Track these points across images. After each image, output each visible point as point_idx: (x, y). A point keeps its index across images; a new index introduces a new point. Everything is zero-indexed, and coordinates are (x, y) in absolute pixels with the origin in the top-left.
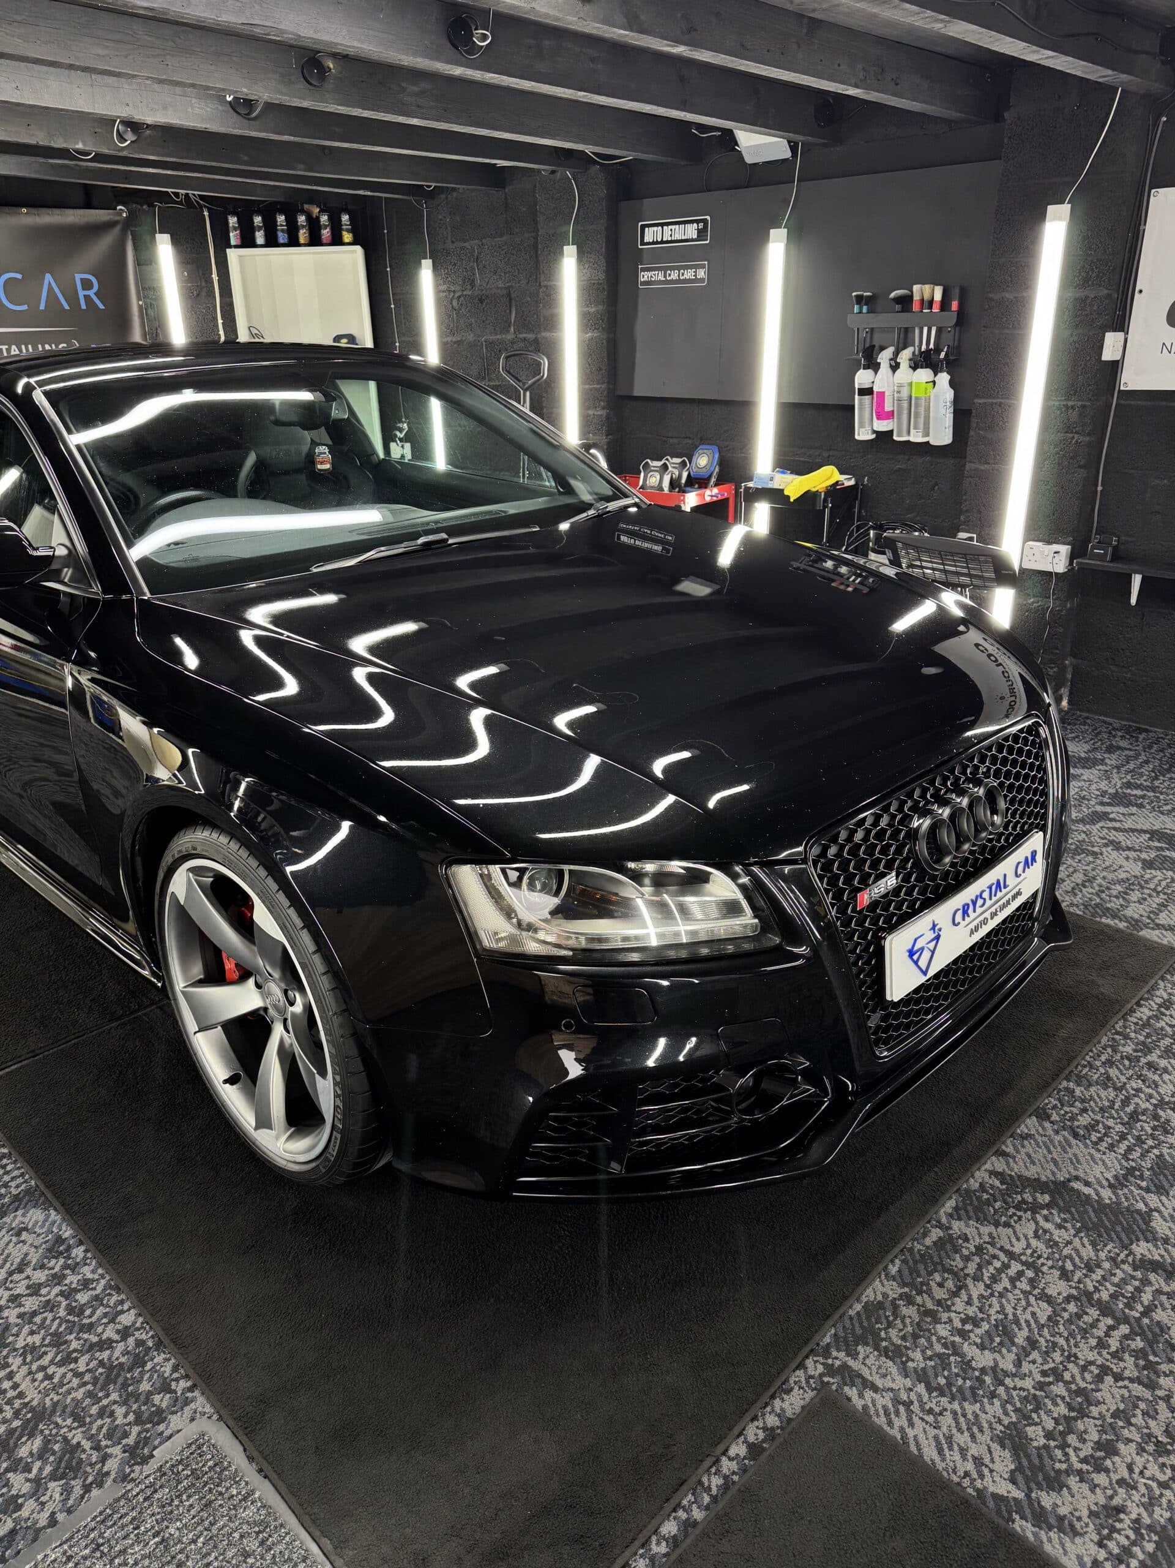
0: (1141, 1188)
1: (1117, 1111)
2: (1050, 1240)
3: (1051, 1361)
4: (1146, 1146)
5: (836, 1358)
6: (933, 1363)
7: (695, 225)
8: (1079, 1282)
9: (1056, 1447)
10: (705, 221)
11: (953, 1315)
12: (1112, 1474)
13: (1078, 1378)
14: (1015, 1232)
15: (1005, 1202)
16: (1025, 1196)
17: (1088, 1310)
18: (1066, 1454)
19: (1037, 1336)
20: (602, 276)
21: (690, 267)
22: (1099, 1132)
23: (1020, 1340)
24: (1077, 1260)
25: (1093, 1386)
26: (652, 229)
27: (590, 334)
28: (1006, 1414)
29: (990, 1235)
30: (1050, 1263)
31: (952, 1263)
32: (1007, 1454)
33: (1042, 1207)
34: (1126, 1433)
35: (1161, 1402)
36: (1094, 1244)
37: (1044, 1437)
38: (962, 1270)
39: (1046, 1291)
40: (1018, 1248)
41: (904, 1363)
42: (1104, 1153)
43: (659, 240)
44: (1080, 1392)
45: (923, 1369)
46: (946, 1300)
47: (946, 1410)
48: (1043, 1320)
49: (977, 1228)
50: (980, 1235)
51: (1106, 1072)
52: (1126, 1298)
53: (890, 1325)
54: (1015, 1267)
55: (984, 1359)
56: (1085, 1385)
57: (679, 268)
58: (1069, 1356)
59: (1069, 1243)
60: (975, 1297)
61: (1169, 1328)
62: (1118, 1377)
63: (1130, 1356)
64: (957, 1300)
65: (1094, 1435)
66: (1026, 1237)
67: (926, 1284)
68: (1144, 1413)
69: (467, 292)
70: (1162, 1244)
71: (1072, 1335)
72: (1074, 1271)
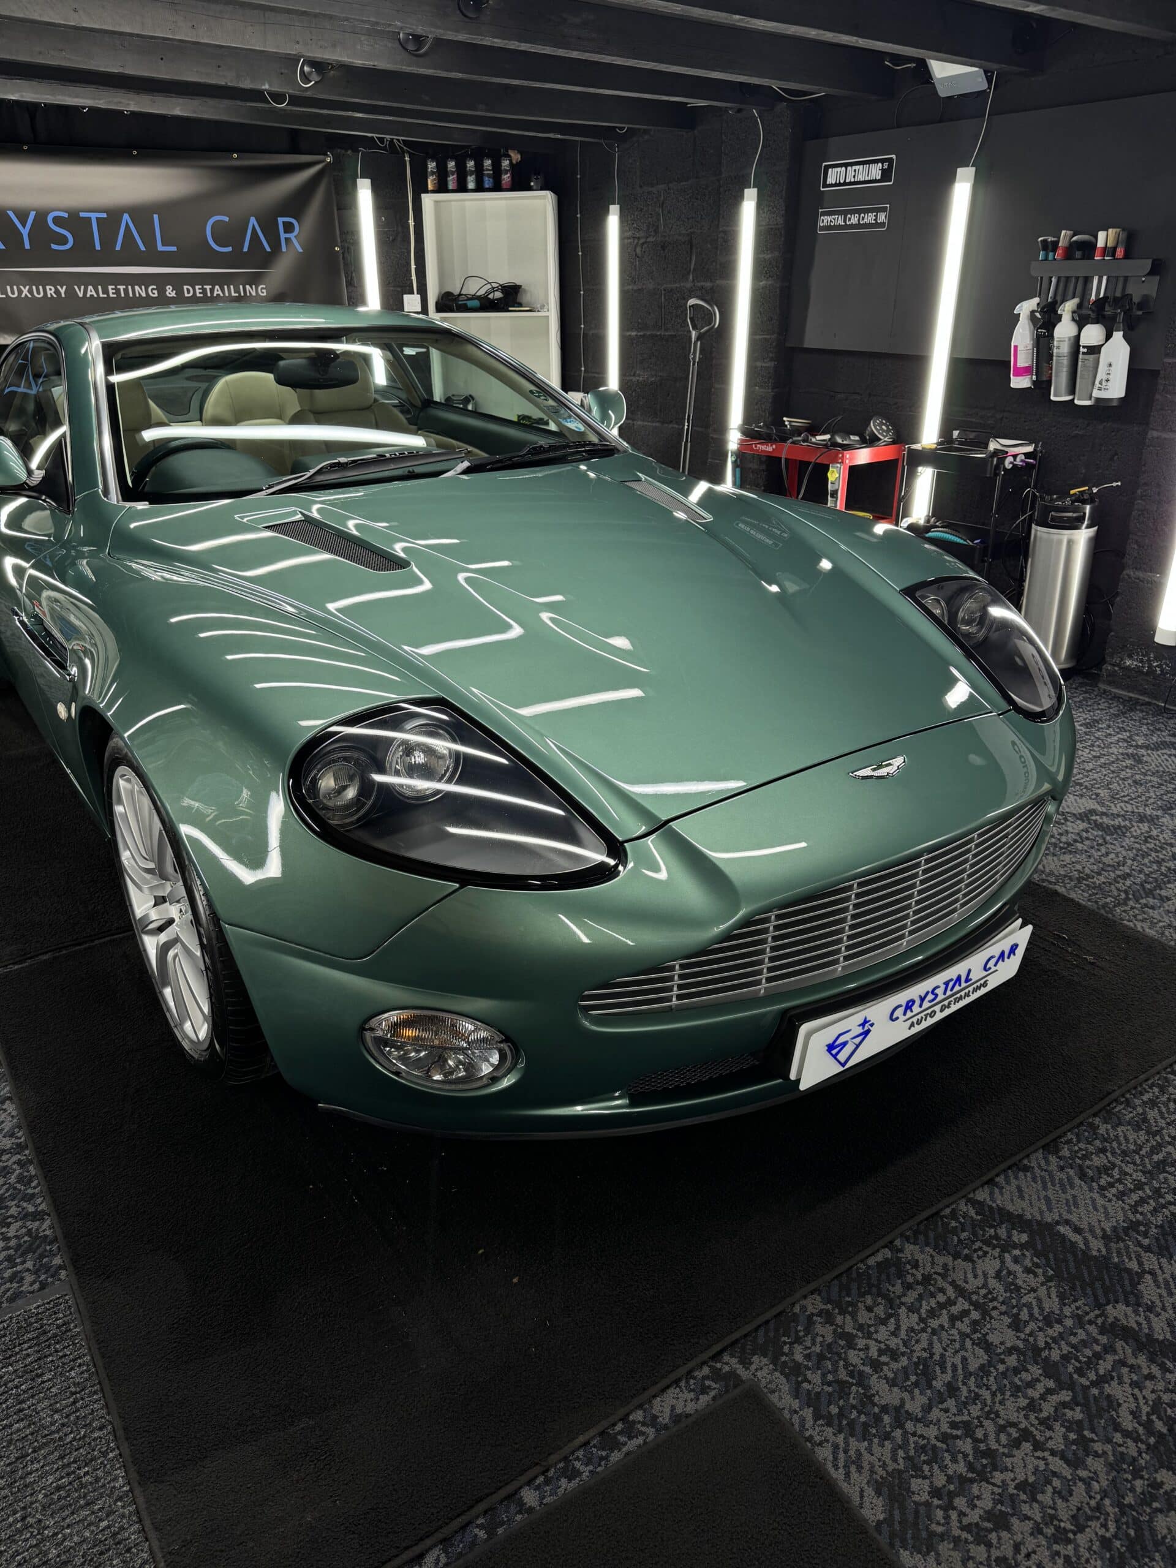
0: (1140, 1245)
1: (1142, 1157)
2: (1012, 1284)
3: (966, 1413)
4: (1162, 1201)
5: (727, 1364)
6: (830, 1389)
7: (880, 165)
8: (1030, 1335)
9: (938, 1507)
10: (890, 161)
11: (872, 1343)
12: (993, 1550)
13: (992, 1437)
14: (974, 1269)
15: (974, 1234)
16: (999, 1231)
17: (1029, 1367)
18: (947, 1517)
19: (960, 1384)
20: (780, 220)
21: (871, 210)
22: (1112, 1177)
23: (938, 1384)
24: (1036, 1311)
25: (1006, 1451)
26: (835, 170)
27: (764, 282)
28: (894, 1459)
29: (945, 1266)
30: (1003, 1308)
31: (890, 1288)
32: (879, 1502)
33: (1015, 1246)
34: (1025, 1509)
35: (1080, 1484)
36: (1062, 1297)
37: (929, 1493)
38: (899, 1297)
39: (987, 1337)
40: (973, 1284)
41: (799, 1384)
42: (1110, 1201)
43: (842, 181)
44: (989, 1453)
45: (818, 1393)
46: (869, 1326)
47: (827, 1441)
48: (973, 1366)
49: (932, 1256)
50: (933, 1263)
51: (1144, 1113)
52: (1080, 1362)
53: (798, 1340)
54: (961, 1305)
55: (888, 1396)
56: (998, 1447)
57: (859, 212)
58: (989, 1413)
59: (1034, 1290)
60: (904, 1328)
61: (1119, 1405)
62: (1038, 1446)
63: (1062, 1425)
64: (882, 1329)
65: (986, 1503)
66: (985, 1275)
67: (854, 1305)
68: (1055, 1491)
69: (651, 239)
70: (1144, 1311)
71: (1001, 1389)
72: (1028, 1322)
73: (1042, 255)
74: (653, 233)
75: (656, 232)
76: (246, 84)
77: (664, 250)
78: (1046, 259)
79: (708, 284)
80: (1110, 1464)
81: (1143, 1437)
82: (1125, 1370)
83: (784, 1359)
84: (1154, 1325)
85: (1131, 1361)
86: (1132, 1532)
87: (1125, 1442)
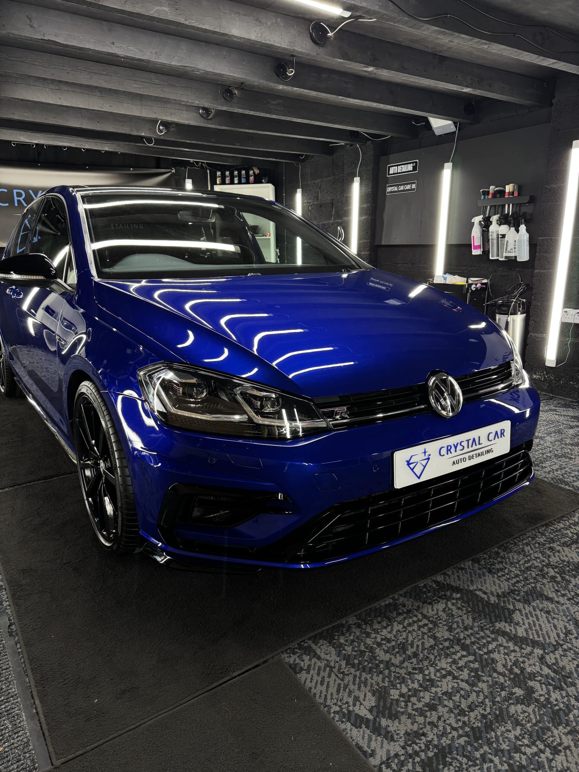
0: (515, 599)
1: (520, 565)
2: (450, 614)
3: (421, 664)
4: (528, 582)
5: (306, 643)
6: (356, 653)
7: (412, 164)
8: (457, 633)
9: (403, 701)
10: (416, 162)
11: (378, 636)
12: (427, 719)
13: (432, 674)
15: (434, 594)
16: (446, 593)
17: (454, 646)
18: (407, 705)
19: (420, 652)
20: (370, 190)
21: (409, 184)
22: (504, 572)
23: (409, 653)
24: (461, 624)
25: (439, 679)
26: (393, 168)
27: (364, 217)
28: (383, 681)
29: (418, 606)
30: (445, 623)
31: (391, 615)
32: (374, 699)
33: (454, 599)
34: (446, 703)
35: (474, 693)
36: (474, 619)
37: (398, 695)
38: (394, 618)
39: (435, 634)
40: (431, 613)
41: (340, 651)
42: (502, 582)
43: (396, 172)
44: (430, 680)
45: (349, 656)
46: (378, 629)
47: (351, 674)
48: (427, 645)
49: (412, 602)
50: (412, 606)
51: (523, 548)
52: (480, 645)
53: (343, 634)
54: (424, 621)
55: (384, 657)
56: (435, 677)
57: (404, 184)
58: (433, 664)
59: (461, 616)
60: (395, 630)
61: (497, 662)
62: (455, 678)
63: (468, 670)
64: (384, 630)
65: (427, 700)
66: (437, 610)
67: (372, 621)
68: (461, 695)
69: (315, 203)
70: (514, 625)
71: (440, 655)
72: (456, 629)
73: (482, 197)
74: (316, 200)
75: (317, 199)
76: (135, 133)
77: (321, 207)
78: (485, 198)
79: (340, 221)
80: (490, 685)
81: (508, 675)
82: (502, 648)
83: (334, 641)
84: (518, 630)
85: (505, 644)
86: (498, 713)
87: (498, 677)
